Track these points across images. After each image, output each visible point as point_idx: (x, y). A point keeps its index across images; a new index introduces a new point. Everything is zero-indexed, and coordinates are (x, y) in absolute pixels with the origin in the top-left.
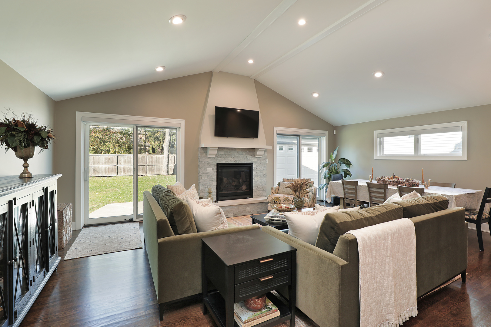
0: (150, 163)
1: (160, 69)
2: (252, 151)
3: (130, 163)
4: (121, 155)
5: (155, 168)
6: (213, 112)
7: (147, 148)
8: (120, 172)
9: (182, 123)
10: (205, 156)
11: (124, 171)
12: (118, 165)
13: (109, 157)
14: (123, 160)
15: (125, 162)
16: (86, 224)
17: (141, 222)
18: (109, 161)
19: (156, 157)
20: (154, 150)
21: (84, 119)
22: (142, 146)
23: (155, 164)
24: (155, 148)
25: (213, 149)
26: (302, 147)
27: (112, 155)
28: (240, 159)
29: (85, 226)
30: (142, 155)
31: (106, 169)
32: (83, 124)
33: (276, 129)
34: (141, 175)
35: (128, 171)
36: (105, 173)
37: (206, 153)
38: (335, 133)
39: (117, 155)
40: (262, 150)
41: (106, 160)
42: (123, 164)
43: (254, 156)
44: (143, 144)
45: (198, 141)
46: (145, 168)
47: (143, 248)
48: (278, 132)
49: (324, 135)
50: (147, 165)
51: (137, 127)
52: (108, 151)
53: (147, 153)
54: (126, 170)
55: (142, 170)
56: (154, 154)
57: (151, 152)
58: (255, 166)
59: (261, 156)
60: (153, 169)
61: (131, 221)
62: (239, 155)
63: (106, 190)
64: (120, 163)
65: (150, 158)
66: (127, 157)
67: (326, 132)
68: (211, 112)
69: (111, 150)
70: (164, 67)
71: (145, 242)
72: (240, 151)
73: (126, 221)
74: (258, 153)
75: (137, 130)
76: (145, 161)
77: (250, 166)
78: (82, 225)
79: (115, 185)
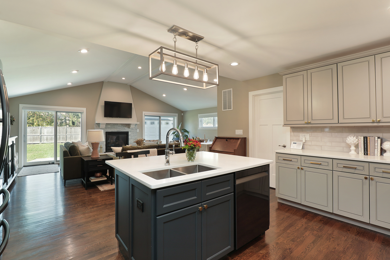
0: (69, 133)
1: (70, 84)
2: (128, 125)
3: (52, 133)
4: (44, 127)
5: (74, 137)
6: (103, 104)
7: (68, 121)
8: (43, 140)
9: (84, 110)
10: (98, 128)
11: (47, 139)
12: (41, 135)
13: (34, 129)
14: (45, 131)
15: (48, 133)
16: (25, 165)
17: (59, 164)
18: (34, 132)
19: (74, 129)
20: (73, 123)
21: (23, 108)
22: (63, 120)
23: (74, 134)
24: (74, 121)
25: (103, 124)
26: (162, 121)
27: (36, 127)
28: (120, 129)
29: (24, 166)
30: (63, 127)
31: (31, 138)
32: (23, 111)
33: (144, 113)
34: (62, 143)
35: (50, 139)
36: (30, 141)
37: (99, 126)
38: (182, 115)
39: (40, 127)
40: (133, 124)
41: (31, 131)
42: (45, 134)
43: (129, 128)
44: (63, 118)
45: (94, 120)
46: (65, 137)
47: (60, 172)
48: (145, 115)
49: (176, 116)
50: (66, 134)
51: (57, 112)
52: (33, 124)
53: (68, 126)
54: (49, 138)
55: (63, 138)
56: (73, 126)
57: (71, 124)
58: (129, 133)
59: (134, 128)
60: (71, 138)
61: (53, 163)
62: (120, 128)
63: (33, 152)
64: (44, 134)
65: (69, 129)
66: (50, 129)
67: (177, 114)
68: (102, 104)
69: (35, 124)
70: (72, 83)
71: (60, 170)
72: (120, 125)
73: (49, 164)
74: (131, 126)
75: (57, 113)
76: (65, 132)
77: (127, 134)
78: (23, 166)
79: (39, 149)
